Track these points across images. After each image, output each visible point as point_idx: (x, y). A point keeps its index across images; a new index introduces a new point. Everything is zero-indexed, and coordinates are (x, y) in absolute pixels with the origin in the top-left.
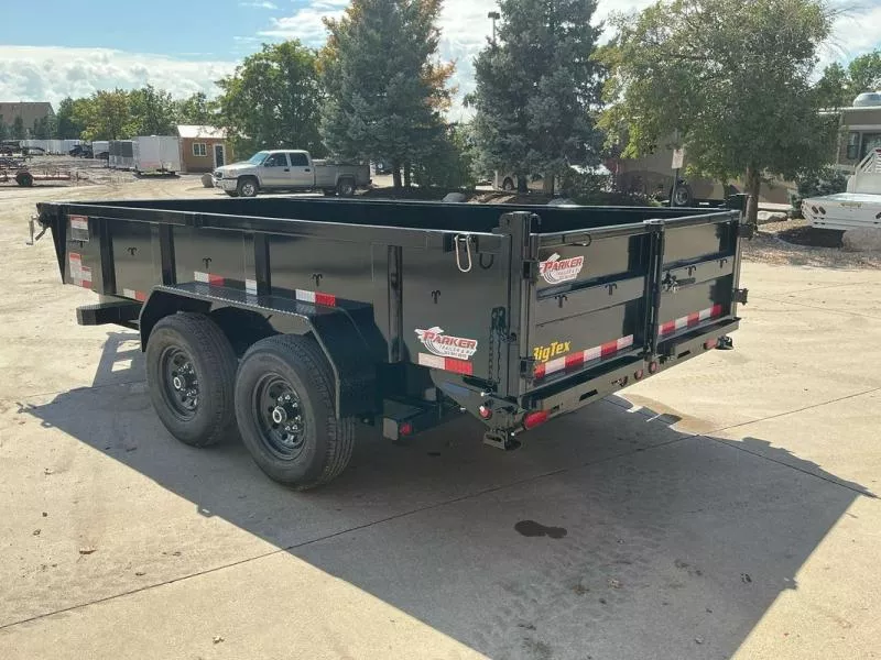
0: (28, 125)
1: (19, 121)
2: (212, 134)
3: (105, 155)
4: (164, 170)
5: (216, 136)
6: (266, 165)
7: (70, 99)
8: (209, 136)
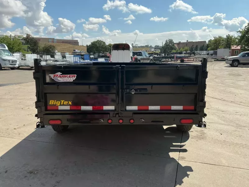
0: (199, 47)
1: (197, 46)
2: (236, 47)
3: (212, 55)
4: (223, 58)
5: (237, 48)
6: (243, 56)
7: (211, 40)
8: (235, 48)
